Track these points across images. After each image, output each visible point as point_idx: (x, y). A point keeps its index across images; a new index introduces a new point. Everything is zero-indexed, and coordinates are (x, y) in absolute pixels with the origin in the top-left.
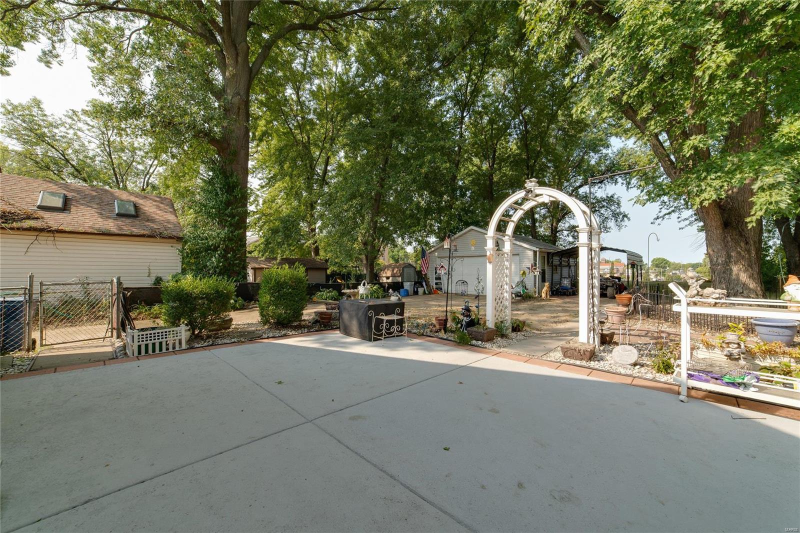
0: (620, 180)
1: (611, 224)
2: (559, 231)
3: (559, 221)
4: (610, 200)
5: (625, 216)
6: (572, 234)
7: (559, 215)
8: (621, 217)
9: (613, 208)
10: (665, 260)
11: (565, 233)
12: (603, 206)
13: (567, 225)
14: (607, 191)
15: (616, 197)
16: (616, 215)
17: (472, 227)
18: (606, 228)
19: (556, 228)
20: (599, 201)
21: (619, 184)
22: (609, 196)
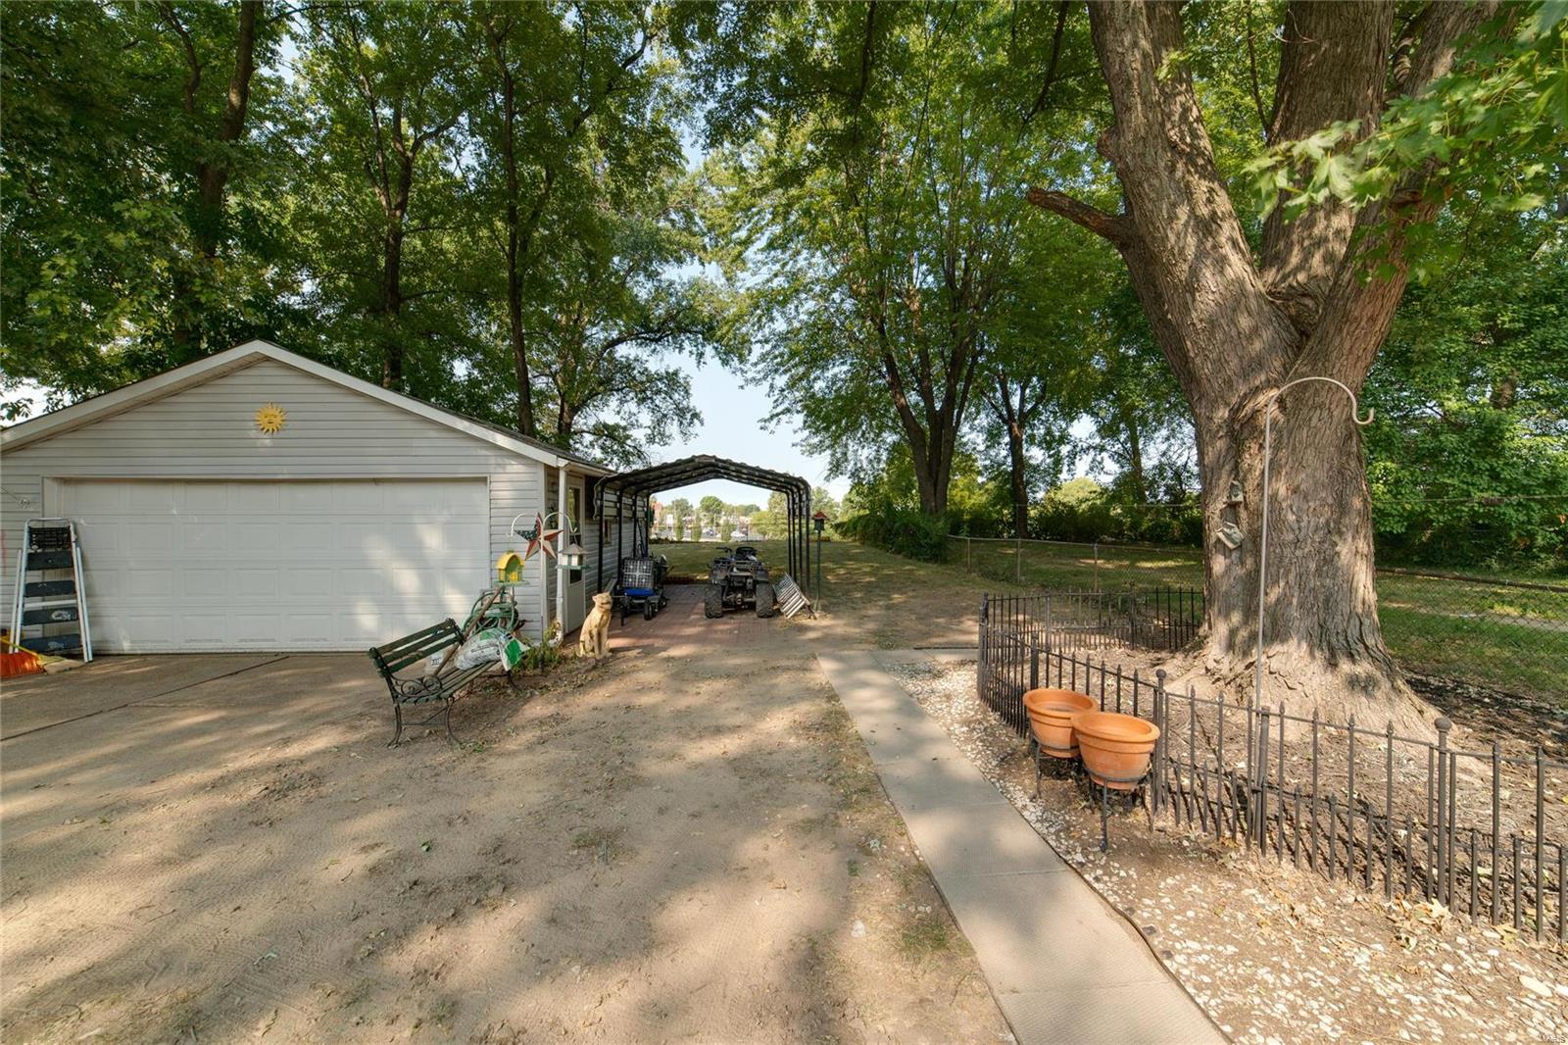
0: (686, 345)
1: (672, 428)
2: (575, 433)
3: (575, 410)
4: (672, 379)
5: (695, 415)
6: (600, 442)
7: (576, 398)
8: (688, 416)
9: (676, 396)
10: (716, 500)
11: (588, 438)
12: (658, 392)
13: (592, 422)
14: (666, 361)
15: (681, 375)
16: (681, 412)
17: (258, 347)
18: (662, 435)
19: (569, 425)
20: (650, 379)
21: (686, 352)
22: (671, 371)
